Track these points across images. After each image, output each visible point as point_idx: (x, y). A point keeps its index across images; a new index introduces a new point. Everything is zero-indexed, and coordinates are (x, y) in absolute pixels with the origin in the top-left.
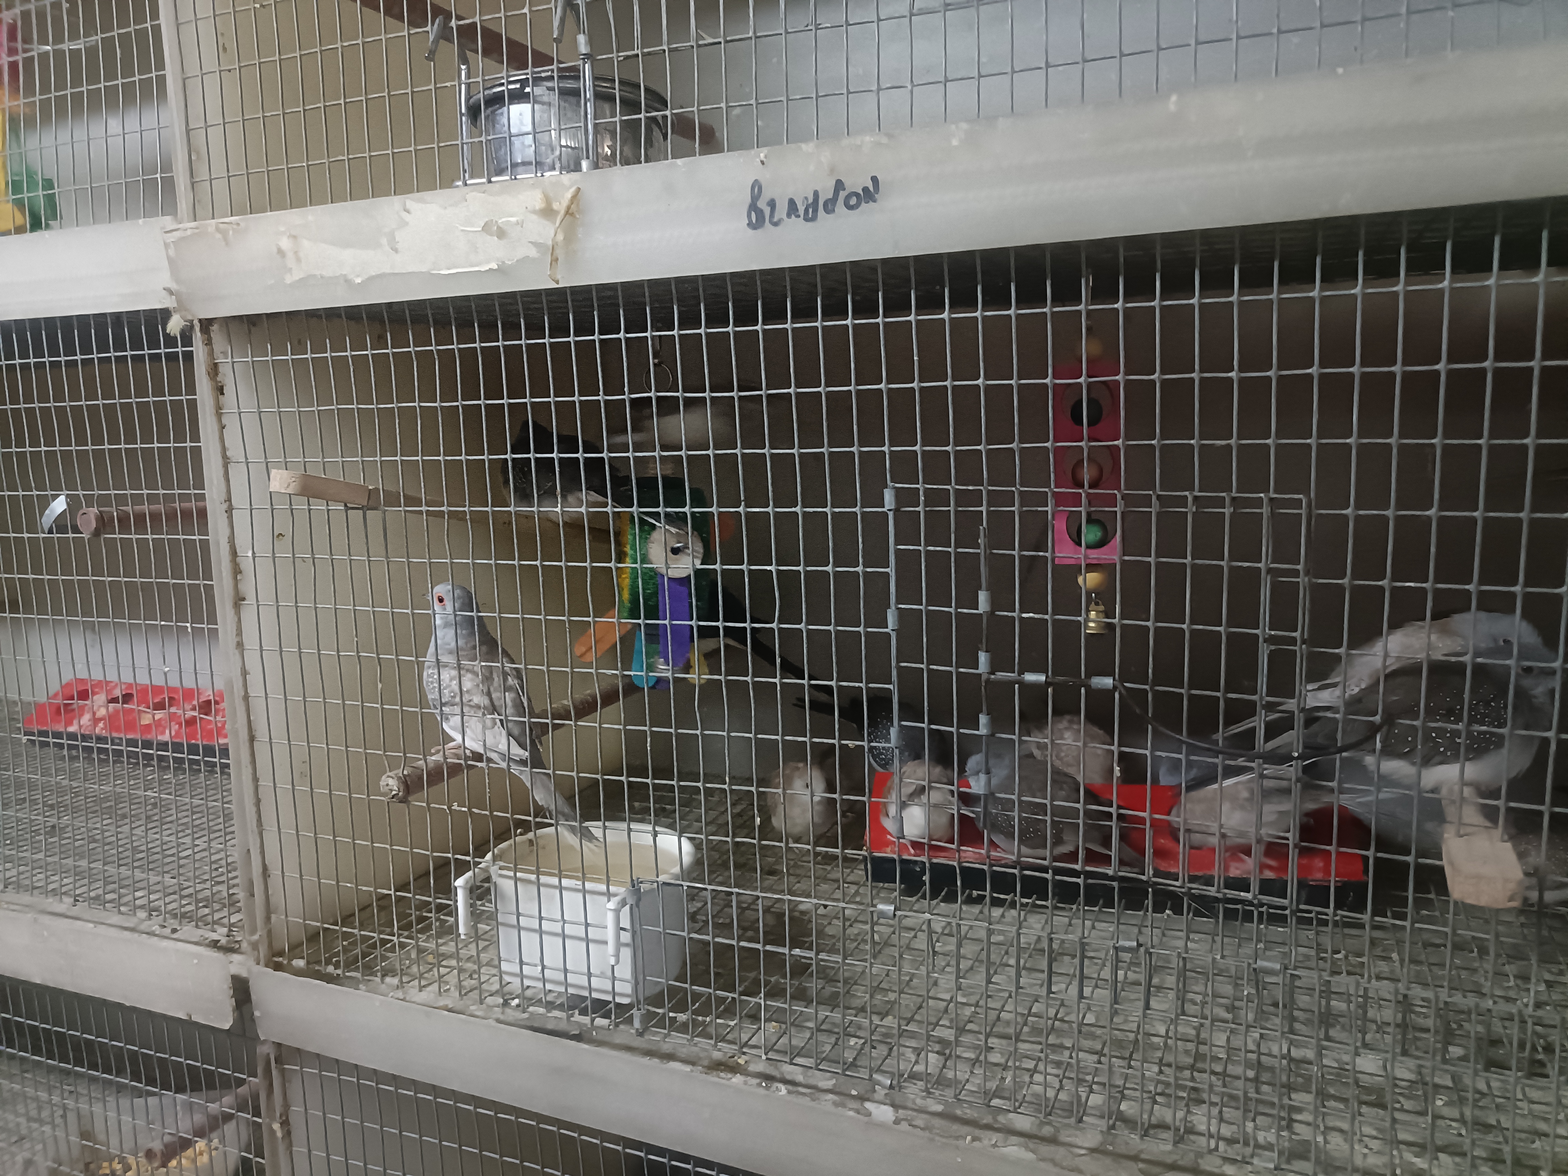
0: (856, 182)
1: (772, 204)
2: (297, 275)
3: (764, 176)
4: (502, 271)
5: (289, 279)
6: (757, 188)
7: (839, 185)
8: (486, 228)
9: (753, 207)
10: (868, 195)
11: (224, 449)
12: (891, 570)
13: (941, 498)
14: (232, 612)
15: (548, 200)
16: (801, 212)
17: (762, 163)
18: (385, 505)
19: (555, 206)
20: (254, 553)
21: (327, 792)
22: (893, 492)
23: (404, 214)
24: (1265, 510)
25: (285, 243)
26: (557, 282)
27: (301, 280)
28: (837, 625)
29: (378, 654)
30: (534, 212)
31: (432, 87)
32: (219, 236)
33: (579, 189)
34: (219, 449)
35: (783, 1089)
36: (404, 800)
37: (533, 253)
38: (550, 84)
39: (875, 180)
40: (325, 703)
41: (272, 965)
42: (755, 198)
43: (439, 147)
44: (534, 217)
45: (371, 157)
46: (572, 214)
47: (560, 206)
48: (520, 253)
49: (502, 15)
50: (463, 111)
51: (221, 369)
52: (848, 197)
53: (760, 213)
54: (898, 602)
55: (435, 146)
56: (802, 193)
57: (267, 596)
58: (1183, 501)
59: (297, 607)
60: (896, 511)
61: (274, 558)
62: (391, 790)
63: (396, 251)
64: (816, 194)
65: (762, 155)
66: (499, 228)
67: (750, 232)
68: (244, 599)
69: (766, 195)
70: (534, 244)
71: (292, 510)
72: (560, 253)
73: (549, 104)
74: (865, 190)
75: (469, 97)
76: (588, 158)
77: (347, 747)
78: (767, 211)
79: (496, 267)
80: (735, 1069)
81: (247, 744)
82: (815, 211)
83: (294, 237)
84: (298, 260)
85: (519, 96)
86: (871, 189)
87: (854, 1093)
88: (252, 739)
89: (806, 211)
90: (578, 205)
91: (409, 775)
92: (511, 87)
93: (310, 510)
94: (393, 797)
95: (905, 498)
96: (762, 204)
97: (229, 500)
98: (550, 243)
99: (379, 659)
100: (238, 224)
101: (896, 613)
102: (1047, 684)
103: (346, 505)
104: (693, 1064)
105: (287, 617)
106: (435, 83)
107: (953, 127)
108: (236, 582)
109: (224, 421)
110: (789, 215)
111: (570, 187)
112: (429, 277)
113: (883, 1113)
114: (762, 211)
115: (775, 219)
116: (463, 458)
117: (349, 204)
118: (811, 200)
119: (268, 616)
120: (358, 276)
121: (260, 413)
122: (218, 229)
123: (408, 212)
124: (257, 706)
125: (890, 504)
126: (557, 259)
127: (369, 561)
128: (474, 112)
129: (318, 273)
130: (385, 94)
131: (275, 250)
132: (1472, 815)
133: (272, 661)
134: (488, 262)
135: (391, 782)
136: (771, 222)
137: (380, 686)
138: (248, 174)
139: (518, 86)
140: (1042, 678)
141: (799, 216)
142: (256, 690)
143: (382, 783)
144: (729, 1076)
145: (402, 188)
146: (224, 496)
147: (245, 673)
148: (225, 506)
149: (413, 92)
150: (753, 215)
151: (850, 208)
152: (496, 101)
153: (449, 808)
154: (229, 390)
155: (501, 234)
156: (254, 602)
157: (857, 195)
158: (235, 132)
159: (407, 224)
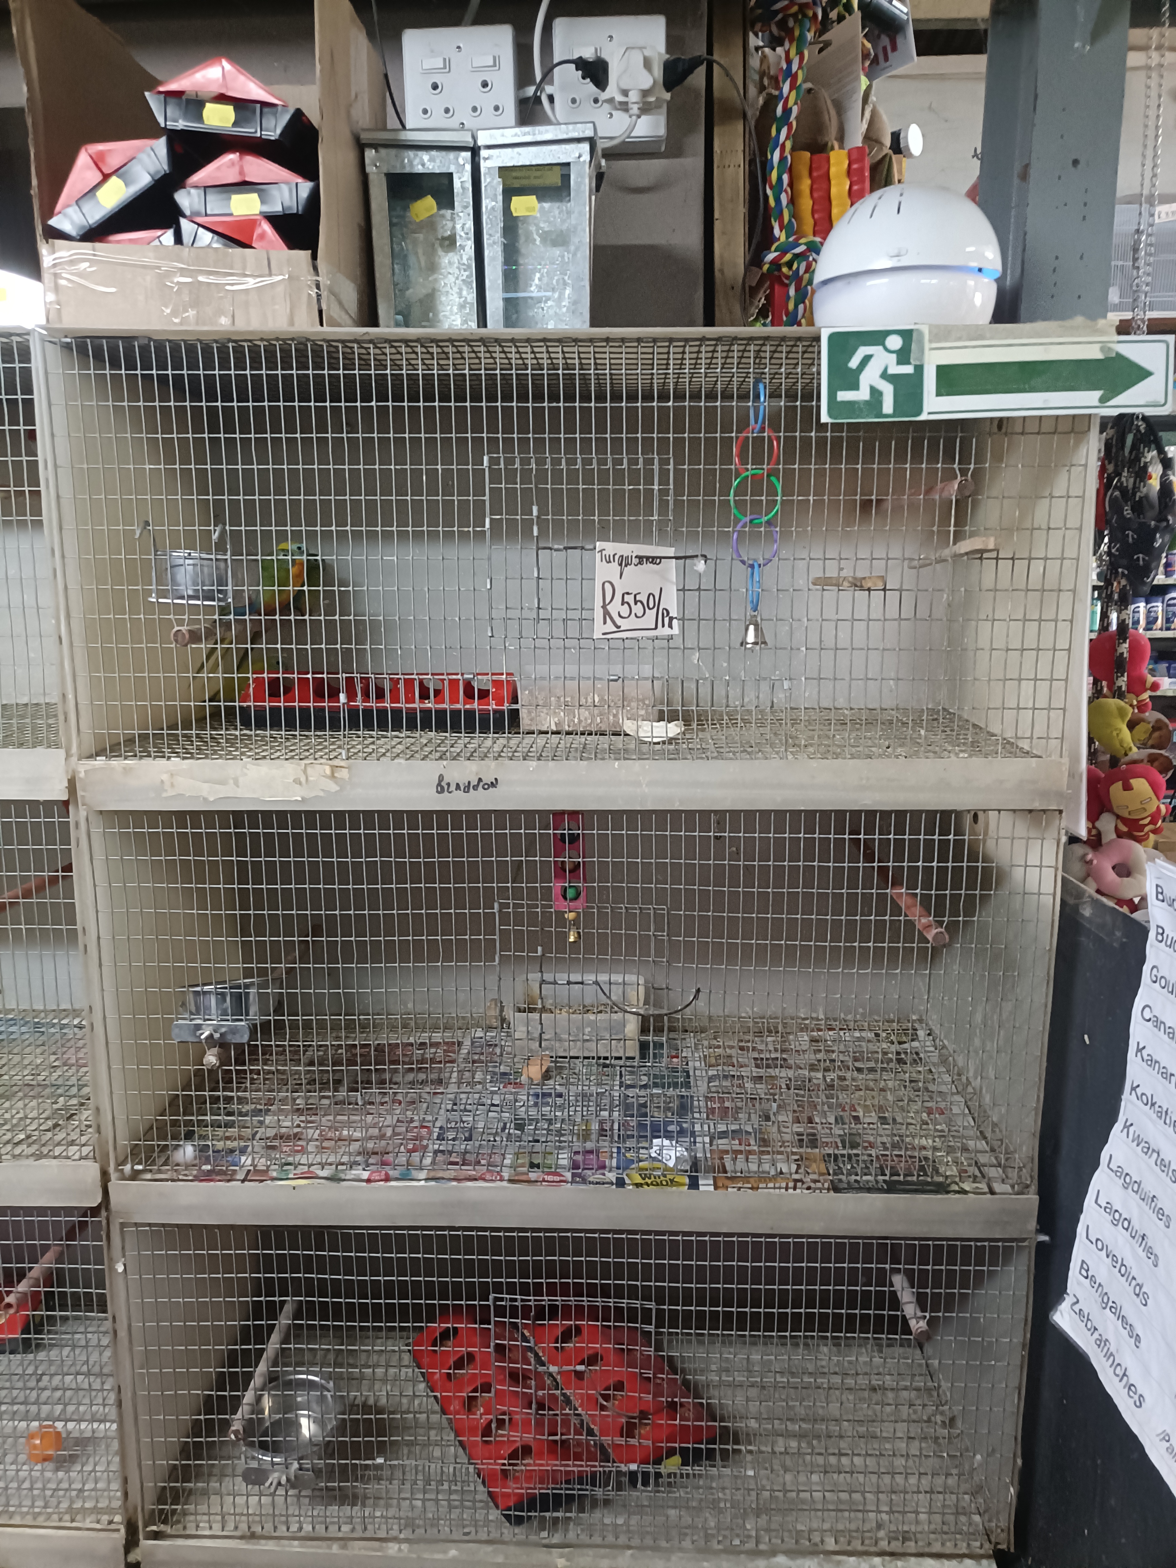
0: (488, 780)
1: (449, 784)
2: (171, 793)
3: (445, 772)
4: (304, 802)
5: (165, 795)
6: (441, 778)
7: (480, 780)
8: (296, 781)
9: (439, 784)
12: (497, 937)
13: (521, 906)
16: (462, 789)
17: (444, 767)
22: (498, 903)
23: (244, 770)
24: (652, 912)
25: (165, 777)
27: (174, 796)
39: (496, 779)
42: (440, 781)
48: (314, 794)
52: (484, 785)
54: (500, 951)
56: (462, 781)
60: (500, 911)
63: (238, 787)
64: (469, 782)
65: (444, 764)
67: (437, 795)
69: (446, 780)
70: (324, 791)
72: (338, 795)
74: (492, 783)
78: (446, 787)
79: (301, 800)
82: (468, 789)
83: (173, 775)
84: (172, 785)
86: (495, 783)
94: (212, 1066)
95: (504, 906)
96: (443, 784)
98: (332, 791)
110: (456, 790)
112: (258, 800)
114: (443, 786)
115: (450, 791)
118: (466, 785)
120: (211, 797)
123: (246, 768)
125: (497, 908)
129: (185, 793)
131: (158, 781)
134: (295, 796)
136: (447, 791)
150: (439, 788)
151: (484, 789)
155: (304, 784)
157: (488, 784)
159: (248, 775)
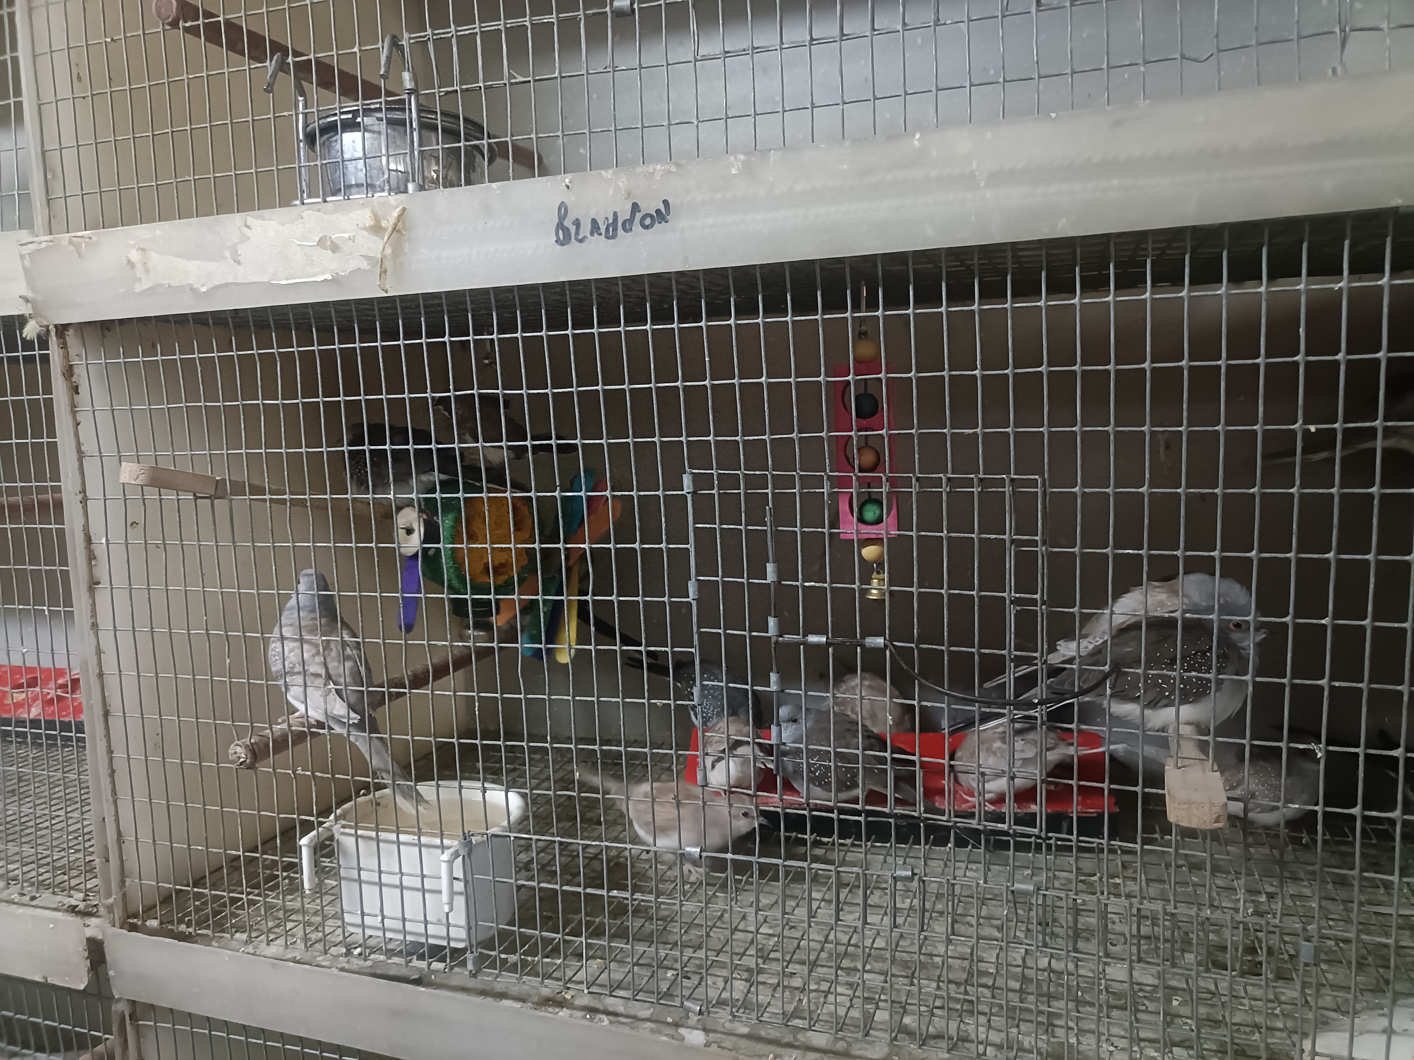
0: (650, 205)
1: (577, 223)
2: (146, 284)
3: (570, 199)
4: (336, 281)
5: (138, 288)
6: (563, 210)
7: (635, 208)
8: (321, 243)
9: (560, 226)
10: (661, 216)
11: (79, 445)
12: (691, 547)
13: (733, 481)
14: (88, 594)
15: (377, 219)
16: (603, 230)
17: (568, 187)
18: (231, 494)
19: (384, 224)
20: (107, 540)
21: (179, 761)
22: (690, 477)
23: (245, 230)
24: (1008, 489)
25: (134, 256)
26: (386, 292)
27: (149, 289)
28: (644, 596)
29: (226, 632)
30: (365, 229)
31: (271, 116)
32: (72, 248)
33: (404, 209)
34: (74, 444)
35: (606, 1020)
36: (251, 767)
37: (364, 265)
38: (379, 115)
39: (666, 203)
40: (176, 678)
41: (126, 926)
42: (562, 218)
43: (278, 170)
44: (365, 233)
45: (215, 178)
46: (398, 231)
47: (388, 224)
48: (352, 266)
49: (334, 53)
50: (301, 137)
51: (76, 370)
52: (643, 218)
53: (566, 231)
54: (698, 574)
55: (274, 168)
56: (603, 215)
57: (120, 580)
58: (938, 483)
59: (149, 590)
60: (694, 493)
61: (127, 544)
62: (239, 758)
63: (239, 263)
64: (615, 214)
65: (567, 180)
66: (332, 242)
67: (559, 247)
68: (98, 583)
69: (572, 216)
70: (366, 257)
71: (144, 500)
72: (388, 265)
73: (379, 133)
74: (658, 211)
75: (306, 126)
76: (414, 181)
77: (197, 718)
78: (573, 229)
79: (330, 278)
80: (562, 1004)
81: (101, 718)
82: (615, 230)
83: (143, 250)
84: (147, 271)
85: (351, 126)
86: (663, 211)
87: (669, 1020)
88: (106, 714)
89: (607, 229)
90: (404, 223)
91: (256, 743)
92: (343, 117)
93: (161, 500)
94: (241, 764)
95: (701, 482)
96: (567, 223)
97: (84, 491)
98: (379, 256)
99: (227, 636)
100: (90, 238)
101: (696, 584)
102: (828, 644)
103: (195, 495)
104: (523, 1000)
105: (140, 598)
106: (274, 113)
107: (732, 158)
108: (90, 567)
109: (79, 417)
110: (592, 234)
111: (397, 207)
112: (269, 287)
113: (696, 1037)
114: (568, 230)
115: (580, 237)
116: (303, 450)
117: (194, 220)
118: (611, 221)
119: (121, 597)
120: (203, 285)
121: (113, 410)
122: (71, 242)
123: (249, 227)
124: (112, 682)
125: (689, 488)
126: (385, 271)
127: (217, 546)
128: (310, 139)
129: (165, 282)
130: (228, 122)
131: (126, 262)
132: (1189, 750)
133: (125, 639)
134: (323, 273)
135: (239, 749)
136: (576, 239)
137: (228, 661)
138: (101, 192)
139: (350, 116)
140: (824, 639)
141: (601, 234)
142: (110, 667)
143: (230, 751)
144: (557, 1010)
145: (244, 206)
146: (79, 488)
147: (99, 652)
148: (80, 497)
149: (253, 120)
150: (560, 232)
151: (646, 227)
152: (330, 129)
153: (294, 772)
154: (84, 389)
155: (335, 248)
156: (109, 586)
157: (651, 216)
158: (88, 155)
159: (249, 238)
